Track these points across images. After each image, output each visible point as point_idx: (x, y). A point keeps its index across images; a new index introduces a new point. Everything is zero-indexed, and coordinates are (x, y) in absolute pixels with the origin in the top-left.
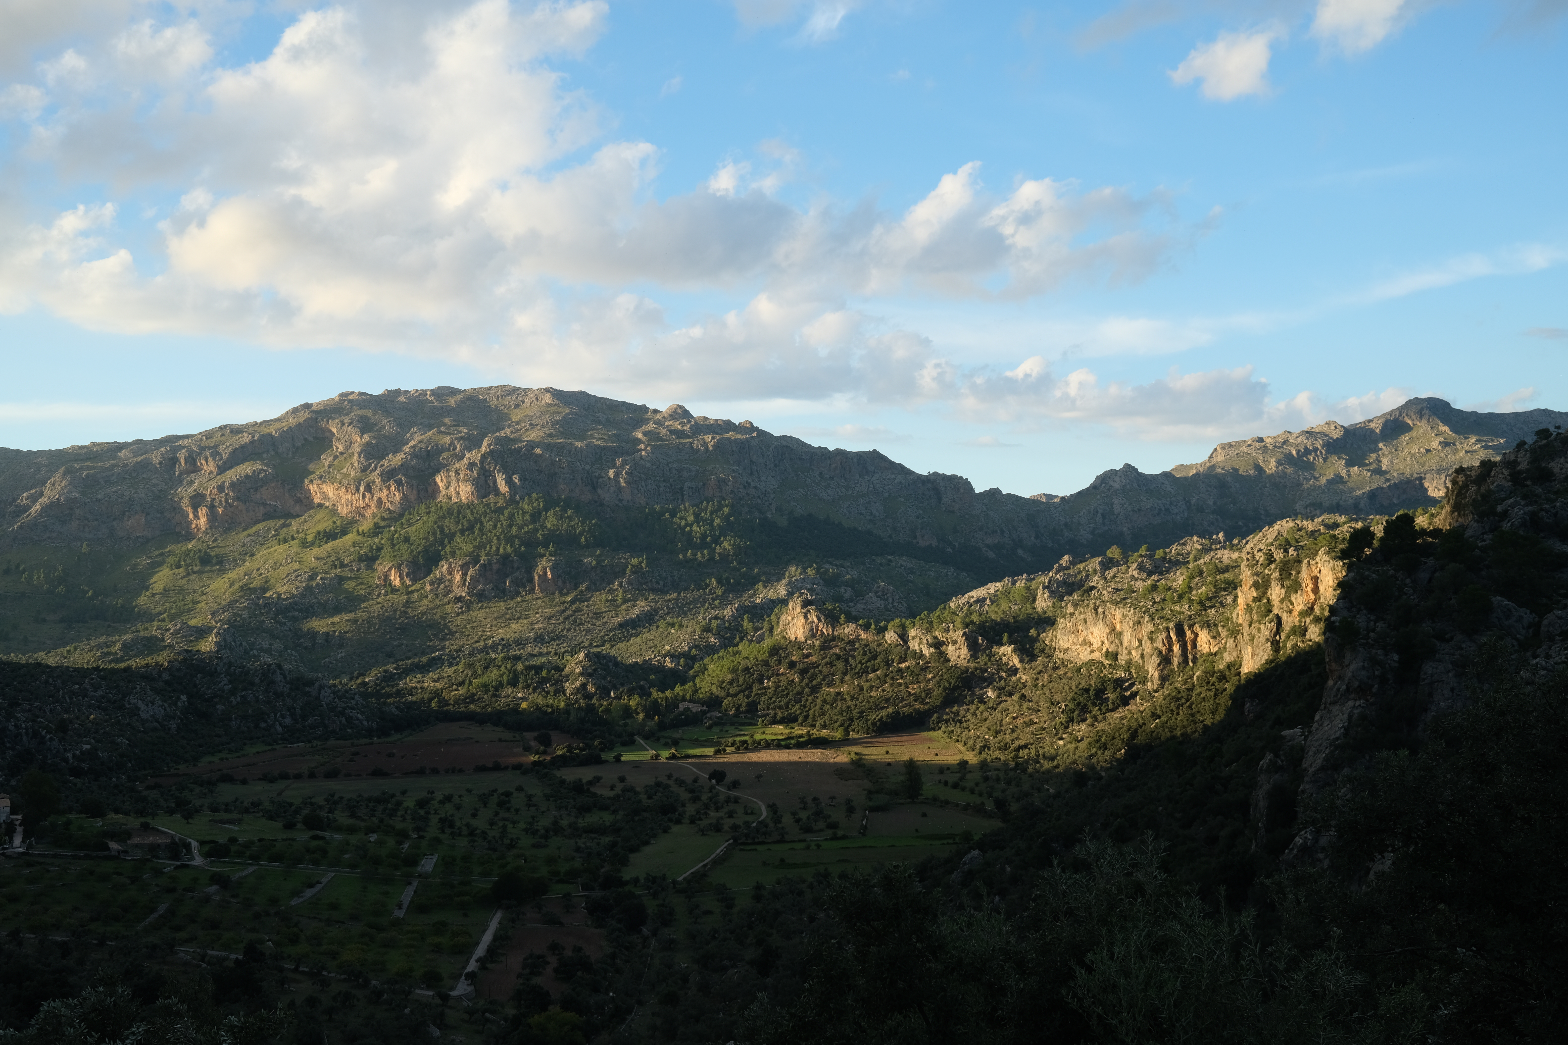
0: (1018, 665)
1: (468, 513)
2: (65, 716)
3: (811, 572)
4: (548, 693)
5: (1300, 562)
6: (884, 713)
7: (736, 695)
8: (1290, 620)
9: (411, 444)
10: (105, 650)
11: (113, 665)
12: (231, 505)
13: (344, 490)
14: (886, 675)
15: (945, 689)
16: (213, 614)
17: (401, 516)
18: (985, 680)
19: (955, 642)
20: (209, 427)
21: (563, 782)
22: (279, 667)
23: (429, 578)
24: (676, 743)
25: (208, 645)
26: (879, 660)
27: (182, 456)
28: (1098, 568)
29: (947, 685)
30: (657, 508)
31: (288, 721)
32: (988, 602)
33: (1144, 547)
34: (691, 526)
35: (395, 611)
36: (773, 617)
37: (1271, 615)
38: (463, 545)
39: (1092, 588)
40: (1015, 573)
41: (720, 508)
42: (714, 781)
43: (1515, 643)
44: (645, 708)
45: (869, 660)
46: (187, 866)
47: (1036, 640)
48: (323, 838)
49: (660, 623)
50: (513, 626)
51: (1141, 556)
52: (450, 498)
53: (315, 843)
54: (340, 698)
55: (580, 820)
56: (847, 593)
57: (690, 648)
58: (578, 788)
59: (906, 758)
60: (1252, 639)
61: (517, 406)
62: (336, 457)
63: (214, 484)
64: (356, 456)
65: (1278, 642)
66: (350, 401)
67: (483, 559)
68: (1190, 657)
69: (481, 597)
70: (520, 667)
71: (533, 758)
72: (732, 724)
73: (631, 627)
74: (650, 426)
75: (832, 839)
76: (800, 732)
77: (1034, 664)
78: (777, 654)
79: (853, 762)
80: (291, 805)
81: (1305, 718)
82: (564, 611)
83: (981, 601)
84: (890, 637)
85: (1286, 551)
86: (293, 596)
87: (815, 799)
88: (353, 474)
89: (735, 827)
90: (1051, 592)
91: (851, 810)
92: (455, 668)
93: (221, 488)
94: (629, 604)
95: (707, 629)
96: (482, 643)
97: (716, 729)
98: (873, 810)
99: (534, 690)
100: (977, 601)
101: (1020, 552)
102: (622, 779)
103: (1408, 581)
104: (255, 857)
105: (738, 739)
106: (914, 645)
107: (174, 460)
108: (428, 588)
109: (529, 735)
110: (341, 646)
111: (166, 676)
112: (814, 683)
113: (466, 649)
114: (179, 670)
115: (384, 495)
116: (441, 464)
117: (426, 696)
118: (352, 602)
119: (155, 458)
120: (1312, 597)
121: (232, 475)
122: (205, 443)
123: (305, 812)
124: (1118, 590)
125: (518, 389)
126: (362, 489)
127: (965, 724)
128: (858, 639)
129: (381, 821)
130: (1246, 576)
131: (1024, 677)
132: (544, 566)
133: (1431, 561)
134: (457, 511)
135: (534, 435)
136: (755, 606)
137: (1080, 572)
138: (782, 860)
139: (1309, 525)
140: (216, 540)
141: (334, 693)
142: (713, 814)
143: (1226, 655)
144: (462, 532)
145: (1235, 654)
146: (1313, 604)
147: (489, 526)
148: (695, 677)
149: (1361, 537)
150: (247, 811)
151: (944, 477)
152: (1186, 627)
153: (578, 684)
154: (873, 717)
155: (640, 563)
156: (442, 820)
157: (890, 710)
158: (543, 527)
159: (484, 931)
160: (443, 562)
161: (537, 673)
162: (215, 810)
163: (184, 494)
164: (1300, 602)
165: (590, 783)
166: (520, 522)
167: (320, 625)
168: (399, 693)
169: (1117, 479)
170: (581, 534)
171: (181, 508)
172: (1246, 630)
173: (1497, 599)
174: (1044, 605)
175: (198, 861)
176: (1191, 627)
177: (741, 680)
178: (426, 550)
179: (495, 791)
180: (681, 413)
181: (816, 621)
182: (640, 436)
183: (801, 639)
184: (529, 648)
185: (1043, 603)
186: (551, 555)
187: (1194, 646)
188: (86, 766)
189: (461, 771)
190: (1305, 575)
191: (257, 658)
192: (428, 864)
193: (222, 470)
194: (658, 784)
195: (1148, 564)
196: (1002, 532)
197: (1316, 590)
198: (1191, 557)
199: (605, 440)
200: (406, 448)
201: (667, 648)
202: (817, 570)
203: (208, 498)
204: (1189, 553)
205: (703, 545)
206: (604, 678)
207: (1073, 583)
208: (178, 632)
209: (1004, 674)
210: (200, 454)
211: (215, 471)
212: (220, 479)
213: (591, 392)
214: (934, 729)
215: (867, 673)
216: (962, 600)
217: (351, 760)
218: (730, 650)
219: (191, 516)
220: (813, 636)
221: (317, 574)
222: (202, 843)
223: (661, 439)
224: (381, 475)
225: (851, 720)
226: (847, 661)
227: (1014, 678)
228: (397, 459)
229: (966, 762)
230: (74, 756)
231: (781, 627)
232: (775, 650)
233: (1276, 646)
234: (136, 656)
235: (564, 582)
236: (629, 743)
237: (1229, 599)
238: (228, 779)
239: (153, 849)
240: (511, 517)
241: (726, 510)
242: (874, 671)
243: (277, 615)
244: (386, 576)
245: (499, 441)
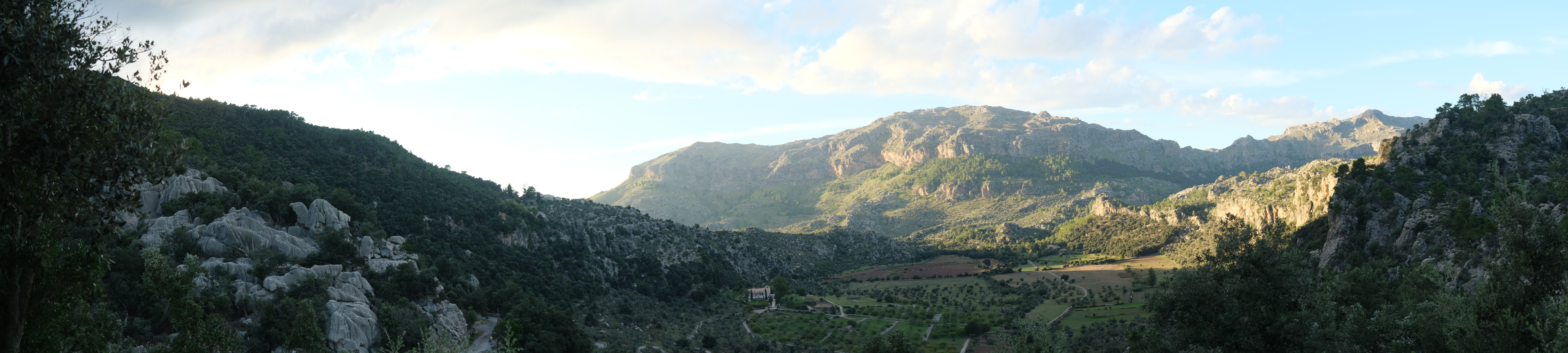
0: (1199, 225)
1: (952, 162)
2: (790, 254)
3: (1106, 185)
4: (989, 241)
5: (1321, 178)
6: (1139, 247)
7: (1073, 241)
8: (1317, 203)
9: (927, 133)
10: (804, 226)
11: (807, 233)
12: (851, 164)
13: (897, 154)
14: (1140, 231)
15: (1167, 236)
16: (846, 210)
17: (923, 165)
18: (1185, 232)
19: (1171, 215)
20: (841, 131)
21: (996, 281)
22: (874, 232)
23: (936, 192)
24: (1046, 263)
25: (844, 224)
26: (1137, 223)
27: (831, 144)
28: (1235, 181)
29: (1167, 234)
30: (1036, 157)
31: (878, 255)
32: (1186, 197)
33: (1256, 172)
34: (1051, 165)
35: (922, 207)
36: (1089, 205)
37: (1309, 201)
38: (950, 177)
39: (1232, 190)
40: (1198, 184)
41: (1064, 157)
42: (1063, 280)
43: (1403, 212)
44: (1032, 248)
45: (1133, 224)
46: (838, 317)
47: (1207, 213)
48: (893, 306)
49: (1038, 209)
50: (973, 212)
51: (1254, 176)
52: (944, 156)
53: (890, 308)
54: (899, 245)
55: (1003, 298)
56: (1123, 194)
57: (1052, 220)
58: (1003, 284)
59: (1149, 267)
60: (1301, 212)
61: (972, 114)
62: (894, 141)
63: (844, 155)
64: (902, 140)
65: (1312, 213)
66: (899, 116)
67: (959, 183)
68: (1275, 220)
69: (959, 199)
70: (976, 230)
71: (984, 271)
72: (1072, 254)
73: (1025, 211)
74: (1032, 121)
75: (1116, 305)
76: (1102, 257)
77: (1207, 224)
78: (1091, 222)
79: (1126, 270)
80: (880, 291)
81: (1320, 246)
82: (995, 205)
83: (1183, 196)
84: (1142, 213)
85: (1315, 174)
86: (878, 202)
87: (1109, 287)
88: (901, 148)
89: (1073, 300)
90: (1215, 192)
91: (1125, 291)
92: (948, 231)
93: (847, 157)
94: (1024, 201)
95: (1060, 212)
96: (959, 220)
97: (1064, 257)
98: (1135, 291)
99: (983, 240)
100: (1181, 197)
101: (1200, 174)
102: (1022, 280)
103: (1362, 186)
104: (866, 314)
105: (1074, 261)
106: (1152, 217)
107: (828, 146)
108: (936, 196)
109: (981, 261)
110: (899, 223)
111: (828, 237)
112: (1108, 235)
113: (953, 223)
114: (833, 234)
115: (915, 156)
116: (939, 141)
117: (936, 244)
118: (903, 204)
119: (820, 145)
120: (1326, 193)
121: (851, 151)
122: (840, 138)
123: (886, 294)
124: (1244, 191)
125: (972, 107)
126: (905, 154)
127: (1176, 252)
128: (1128, 214)
129: (917, 298)
130: (1299, 185)
131: (1202, 230)
132: (986, 185)
133: (1371, 178)
134: (947, 162)
135: (980, 127)
136: (1081, 201)
137: (1227, 183)
138: (1094, 315)
139: (1325, 163)
140: (846, 179)
141: (896, 243)
142: (1063, 294)
143: (1290, 219)
144: (950, 171)
145: (1293, 218)
146: (1326, 197)
147: (961, 168)
148: (1054, 233)
149: (1343, 168)
150: (862, 294)
151: (1166, 141)
152: (1273, 207)
153: (1002, 237)
154: (1135, 249)
155: (1029, 182)
156: (943, 298)
157: (1142, 246)
158: (985, 167)
159: (962, 347)
160: (942, 185)
161: (984, 233)
162: (849, 294)
163: (832, 160)
164: (1321, 195)
165: (1008, 282)
166: (974, 166)
167: (890, 214)
168: (924, 242)
169: (1244, 142)
170: (1001, 170)
171: (831, 166)
172: (1298, 208)
173: (1396, 194)
174: (1211, 198)
175: (843, 315)
176: (1275, 206)
177: (1075, 234)
178: (934, 180)
179: (966, 285)
180: (1046, 115)
181: (1109, 207)
182: (1026, 125)
183: (1102, 215)
184: (980, 222)
185: (1211, 197)
186: (988, 180)
187: (1277, 215)
188: (798, 275)
189: (951, 276)
190: (1323, 184)
191: (864, 228)
192: (937, 318)
193: (847, 149)
194: (1038, 282)
195: (1257, 179)
196: (1192, 165)
197: (1327, 191)
198: (1276, 176)
199: (1011, 128)
200: (924, 135)
201: (1042, 220)
202: (1109, 183)
203: (842, 161)
204: (1275, 175)
205: (1057, 174)
206: (1013, 235)
207: (1224, 188)
208: (832, 218)
209: (1193, 229)
210: (838, 143)
211: (844, 149)
212: (847, 153)
213: (1004, 106)
214: (1162, 254)
215: (1132, 229)
216: (1175, 196)
217: (905, 272)
218: (1070, 220)
219: (835, 169)
220: (1108, 213)
221: (888, 192)
222: (844, 307)
223: (1037, 127)
224: (913, 147)
225: (1125, 251)
226: (1123, 224)
227: (1197, 231)
228: (920, 140)
229: (1176, 269)
230: (794, 270)
231: (1093, 210)
232: (1090, 221)
233: (1311, 215)
234: (816, 229)
235: (995, 192)
236: (1025, 263)
237: (1291, 195)
238: (854, 280)
239: (825, 309)
240: (970, 164)
241: (1067, 158)
242: (1135, 228)
243: (872, 210)
244: (917, 192)
245: (964, 130)
